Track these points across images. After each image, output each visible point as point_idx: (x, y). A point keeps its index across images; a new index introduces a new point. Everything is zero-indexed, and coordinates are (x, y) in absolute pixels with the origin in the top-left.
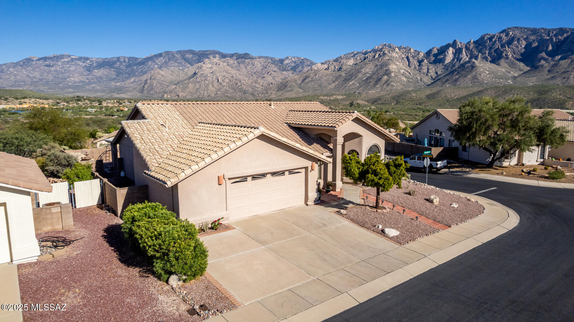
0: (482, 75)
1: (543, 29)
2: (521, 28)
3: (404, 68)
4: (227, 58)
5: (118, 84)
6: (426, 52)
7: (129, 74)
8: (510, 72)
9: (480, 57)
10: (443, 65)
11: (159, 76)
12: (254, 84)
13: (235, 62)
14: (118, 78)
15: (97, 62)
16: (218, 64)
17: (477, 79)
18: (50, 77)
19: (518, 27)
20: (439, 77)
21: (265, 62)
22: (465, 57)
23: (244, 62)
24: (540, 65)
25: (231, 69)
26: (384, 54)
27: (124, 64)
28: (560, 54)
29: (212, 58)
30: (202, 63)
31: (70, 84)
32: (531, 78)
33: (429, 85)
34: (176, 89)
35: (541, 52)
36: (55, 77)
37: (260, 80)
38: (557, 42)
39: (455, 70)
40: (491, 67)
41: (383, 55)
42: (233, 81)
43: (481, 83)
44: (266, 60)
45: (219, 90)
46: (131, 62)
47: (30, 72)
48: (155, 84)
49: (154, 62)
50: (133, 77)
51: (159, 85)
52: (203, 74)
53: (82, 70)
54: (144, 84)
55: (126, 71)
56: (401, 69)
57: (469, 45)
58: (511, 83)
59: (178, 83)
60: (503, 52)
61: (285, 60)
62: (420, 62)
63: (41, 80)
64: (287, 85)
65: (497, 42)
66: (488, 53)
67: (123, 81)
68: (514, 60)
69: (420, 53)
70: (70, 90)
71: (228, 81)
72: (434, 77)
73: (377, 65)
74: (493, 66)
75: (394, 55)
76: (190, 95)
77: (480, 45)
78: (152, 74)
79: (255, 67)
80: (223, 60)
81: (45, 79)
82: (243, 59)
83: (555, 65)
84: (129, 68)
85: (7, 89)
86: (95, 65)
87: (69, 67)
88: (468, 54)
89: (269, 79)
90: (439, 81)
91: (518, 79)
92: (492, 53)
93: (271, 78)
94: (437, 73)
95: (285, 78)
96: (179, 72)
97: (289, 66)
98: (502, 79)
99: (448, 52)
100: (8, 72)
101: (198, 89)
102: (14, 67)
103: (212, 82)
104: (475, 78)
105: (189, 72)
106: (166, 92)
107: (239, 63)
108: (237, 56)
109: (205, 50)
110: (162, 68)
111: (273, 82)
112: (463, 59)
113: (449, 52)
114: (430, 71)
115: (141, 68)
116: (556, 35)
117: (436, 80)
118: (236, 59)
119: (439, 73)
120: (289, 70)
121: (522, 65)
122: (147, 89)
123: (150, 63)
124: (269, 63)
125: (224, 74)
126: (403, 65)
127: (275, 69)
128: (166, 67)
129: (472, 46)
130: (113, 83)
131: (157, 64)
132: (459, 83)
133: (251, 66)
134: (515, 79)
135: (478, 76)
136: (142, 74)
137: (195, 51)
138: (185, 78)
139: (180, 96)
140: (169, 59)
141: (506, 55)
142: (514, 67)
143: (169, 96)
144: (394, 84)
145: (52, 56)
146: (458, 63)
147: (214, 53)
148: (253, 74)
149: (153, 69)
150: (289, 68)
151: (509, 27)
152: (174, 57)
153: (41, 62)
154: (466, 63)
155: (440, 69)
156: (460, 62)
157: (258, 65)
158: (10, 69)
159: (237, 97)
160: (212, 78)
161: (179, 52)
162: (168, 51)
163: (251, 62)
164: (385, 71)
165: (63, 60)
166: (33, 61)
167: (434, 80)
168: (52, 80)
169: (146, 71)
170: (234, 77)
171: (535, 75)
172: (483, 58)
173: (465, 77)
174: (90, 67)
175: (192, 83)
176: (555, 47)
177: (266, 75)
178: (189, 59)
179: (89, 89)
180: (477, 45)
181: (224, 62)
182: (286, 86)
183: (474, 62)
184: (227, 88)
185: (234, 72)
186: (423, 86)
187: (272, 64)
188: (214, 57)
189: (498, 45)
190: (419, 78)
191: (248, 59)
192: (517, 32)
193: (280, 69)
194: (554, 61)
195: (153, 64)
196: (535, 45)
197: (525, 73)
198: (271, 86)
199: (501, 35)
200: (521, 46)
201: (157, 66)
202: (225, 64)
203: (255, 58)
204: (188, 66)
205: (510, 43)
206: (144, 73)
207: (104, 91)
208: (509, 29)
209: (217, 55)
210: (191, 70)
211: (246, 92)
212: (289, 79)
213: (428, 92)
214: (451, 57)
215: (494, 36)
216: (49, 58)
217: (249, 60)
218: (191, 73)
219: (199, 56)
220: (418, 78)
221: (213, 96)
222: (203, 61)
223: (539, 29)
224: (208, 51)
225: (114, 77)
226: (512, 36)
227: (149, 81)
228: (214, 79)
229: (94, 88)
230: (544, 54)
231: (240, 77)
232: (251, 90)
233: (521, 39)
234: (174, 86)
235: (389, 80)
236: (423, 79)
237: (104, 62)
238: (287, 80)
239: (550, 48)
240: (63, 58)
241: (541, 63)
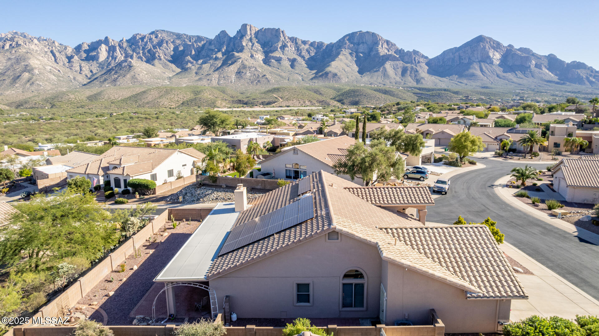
0: (141, 75)
1: (185, 35)
2: (167, 32)
3: (51, 64)
6: (74, 47)
8: (164, 73)
9: (135, 56)
10: (97, 63)
17: (136, 79)
19: (164, 31)
20: (95, 77)
22: (120, 56)
24: (188, 68)
26: (18, 45)
28: (202, 59)
32: (184, 79)
33: (85, 85)
35: (187, 56)
38: (197, 48)
39: (112, 69)
40: (148, 67)
41: (17, 47)
43: (141, 84)
56: (46, 65)
57: (122, 44)
58: (168, 83)
60: (156, 53)
62: (70, 58)
65: (149, 43)
66: (142, 53)
68: (166, 62)
69: (68, 48)
72: (89, 76)
73: (10, 59)
74: (148, 66)
75: (33, 47)
77: (133, 44)
83: (200, 68)
88: (122, 52)
90: (96, 81)
91: (173, 80)
92: (145, 54)
94: (91, 71)
98: (159, 79)
99: (100, 49)
104: (134, 77)
112: (118, 58)
113: (102, 49)
114: (83, 69)
116: (195, 42)
117: (92, 79)
119: (94, 72)
121: (173, 66)
126: (49, 60)
129: (125, 45)
132: (118, 83)
134: (170, 80)
135: (137, 75)
141: (158, 56)
142: (167, 69)
144: (41, 83)
146: (113, 61)
151: (157, 29)
154: (123, 62)
155: (94, 66)
156: (115, 60)
164: (24, 67)
167: (89, 79)
171: (186, 76)
172: (138, 58)
173: (124, 76)
176: (197, 53)
180: (130, 44)
183: (130, 62)
186: (79, 85)
189: (149, 46)
190: (72, 77)
192: (164, 35)
194: (198, 64)
196: (181, 49)
197: (177, 74)
199: (151, 36)
200: (170, 48)
205: (160, 44)
208: (158, 31)
213: (89, 92)
214: (105, 55)
215: (145, 36)
220: (70, 76)
223: (182, 35)
226: (161, 38)
230: (189, 58)
233: (169, 42)
235: (32, 78)
236: (77, 78)
239: (193, 53)
241: (189, 66)
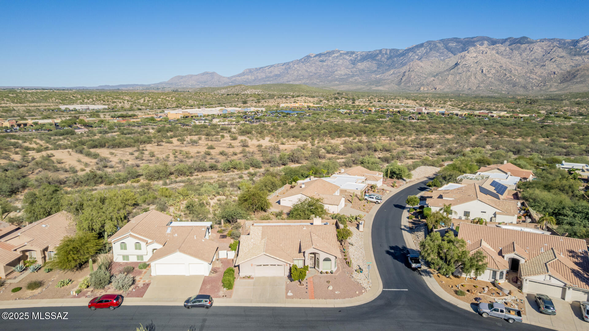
4: (497, 45)
5: (378, 76)
7: (389, 66)
11: (418, 68)
12: (528, 75)
13: (508, 49)
14: (379, 70)
15: (361, 55)
16: (484, 52)
18: (323, 71)
21: (549, 46)
23: (519, 48)
25: (500, 57)
27: (386, 56)
29: (478, 45)
30: (466, 52)
31: (337, 77)
34: (434, 82)
36: (326, 71)
37: (539, 70)
42: (501, 72)
44: (551, 43)
45: (482, 82)
46: (392, 54)
47: (308, 67)
48: (412, 77)
49: (415, 52)
50: (392, 69)
51: (416, 77)
52: (466, 64)
53: (348, 63)
54: (402, 76)
55: (387, 63)
59: (437, 75)
61: (581, 41)
63: (315, 74)
64: (577, 74)
67: (383, 73)
70: (336, 82)
71: (494, 71)
76: (448, 87)
78: (411, 66)
79: (534, 53)
80: (492, 47)
81: (318, 73)
82: (519, 45)
84: (390, 60)
85: (291, 83)
86: (359, 58)
87: (338, 61)
89: (551, 67)
93: (555, 66)
95: (576, 66)
96: (439, 63)
97: (586, 49)
100: (294, 68)
101: (458, 81)
102: (297, 64)
103: (475, 74)
105: (450, 62)
106: (423, 85)
107: (512, 50)
108: (510, 41)
109: (471, 37)
110: (422, 59)
111: (557, 70)
115: (402, 60)
118: (509, 45)
120: (585, 54)
122: (404, 81)
123: (410, 54)
124: (554, 47)
125: (491, 64)
127: (564, 54)
128: (426, 58)
130: (374, 76)
131: (418, 55)
133: (528, 52)
136: (401, 65)
137: (460, 39)
138: (445, 69)
139: (437, 88)
140: (431, 49)
143: (426, 89)
145: (326, 52)
147: (482, 40)
148: (529, 62)
149: (413, 60)
150: (586, 51)
152: (436, 46)
153: (317, 58)
157: (538, 50)
158: (295, 66)
159: (504, 91)
160: (476, 68)
161: (442, 41)
162: (430, 41)
163: (528, 48)
165: (333, 55)
166: (311, 57)
168: (324, 74)
169: (406, 63)
170: (503, 66)
174: (355, 60)
175: (452, 74)
177: (547, 63)
178: (452, 48)
179: (351, 82)
181: (493, 49)
182: (575, 76)
184: (493, 80)
185: (504, 61)
187: (560, 48)
188: (482, 44)
191: (525, 44)
193: (570, 53)
195: (413, 55)
198: (552, 76)
201: (417, 57)
202: (494, 52)
203: (535, 42)
204: (450, 55)
206: (403, 64)
207: (364, 84)
209: (486, 42)
210: (452, 60)
211: (517, 84)
212: (581, 67)
216: (323, 54)
217: (527, 45)
218: (452, 64)
219: (464, 45)
221: (475, 89)
222: (468, 49)
224: (475, 37)
225: (376, 69)
227: (407, 73)
228: (478, 69)
229: (356, 80)
231: (511, 66)
232: (523, 82)
234: (433, 78)
237: (367, 55)
238: (578, 68)
240: (334, 54)
